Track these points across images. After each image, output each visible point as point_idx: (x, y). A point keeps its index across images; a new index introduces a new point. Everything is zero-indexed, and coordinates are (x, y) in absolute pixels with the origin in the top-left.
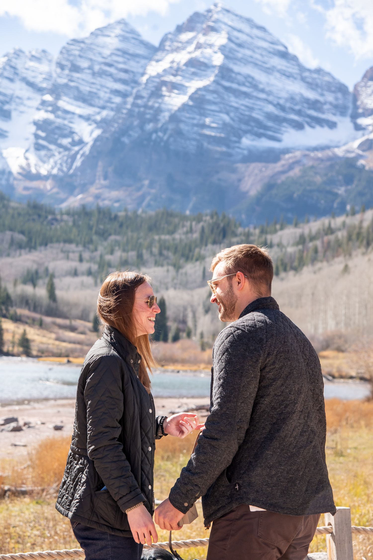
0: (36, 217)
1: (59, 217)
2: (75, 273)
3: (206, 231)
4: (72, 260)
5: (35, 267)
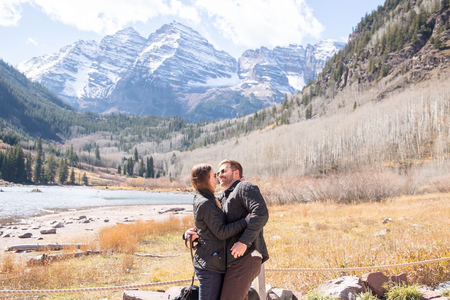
0: (90, 119)
1: (101, 119)
2: (109, 145)
3: (172, 125)
4: (107, 139)
5: (89, 142)
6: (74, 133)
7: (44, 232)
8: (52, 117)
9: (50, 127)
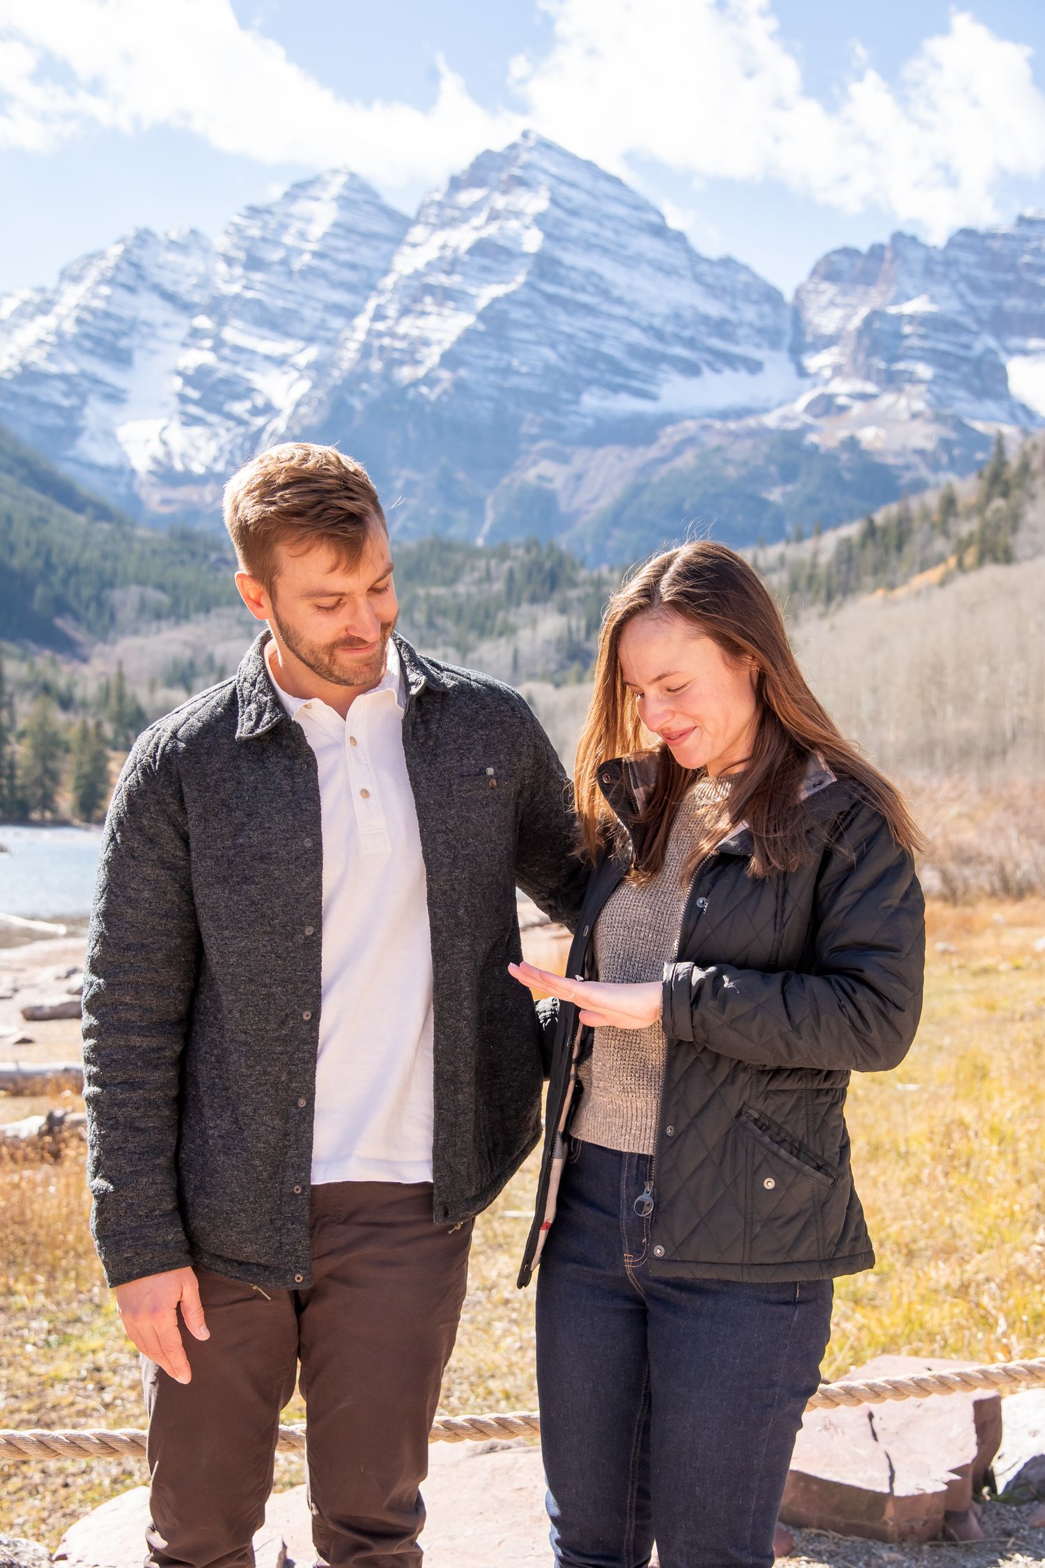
0: (186, 557)
3: (519, 576)
6: (126, 614)
7: (38, 1013)
8: (37, 554)
9: (29, 591)
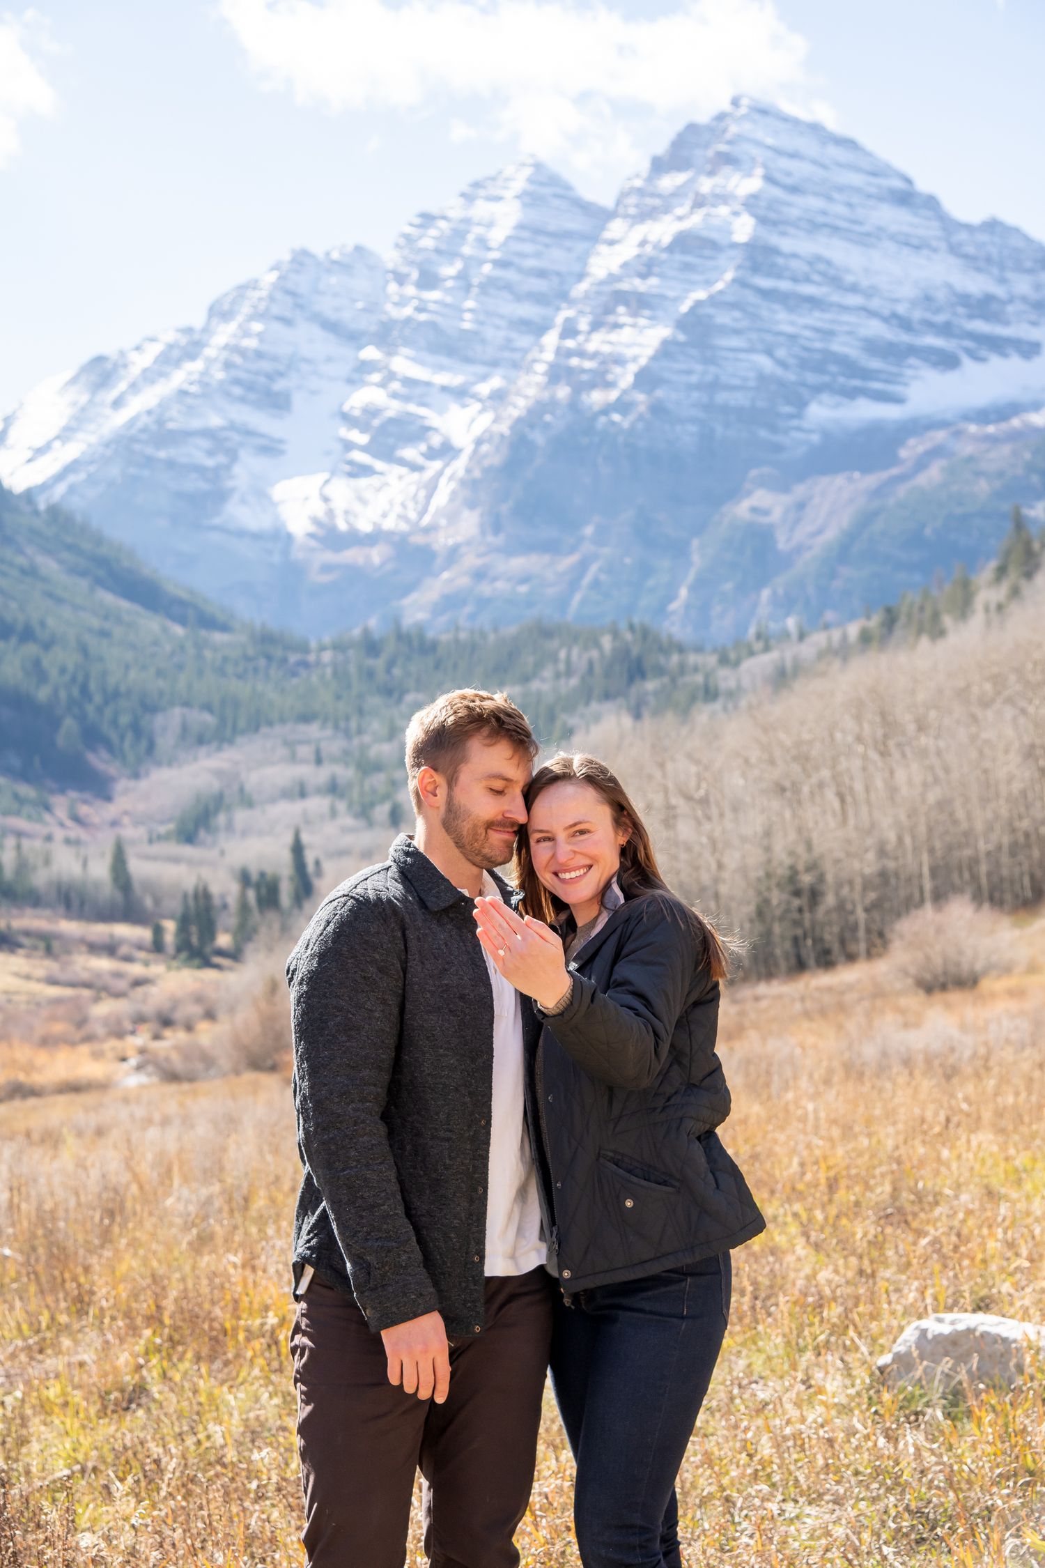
0: (262, 662)
1: (311, 658)
2: (301, 792)
3: (598, 669)
4: (303, 761)
5: (216, 785)
6: (165, 742)
8: (73, 680)
9: (56, 723)
